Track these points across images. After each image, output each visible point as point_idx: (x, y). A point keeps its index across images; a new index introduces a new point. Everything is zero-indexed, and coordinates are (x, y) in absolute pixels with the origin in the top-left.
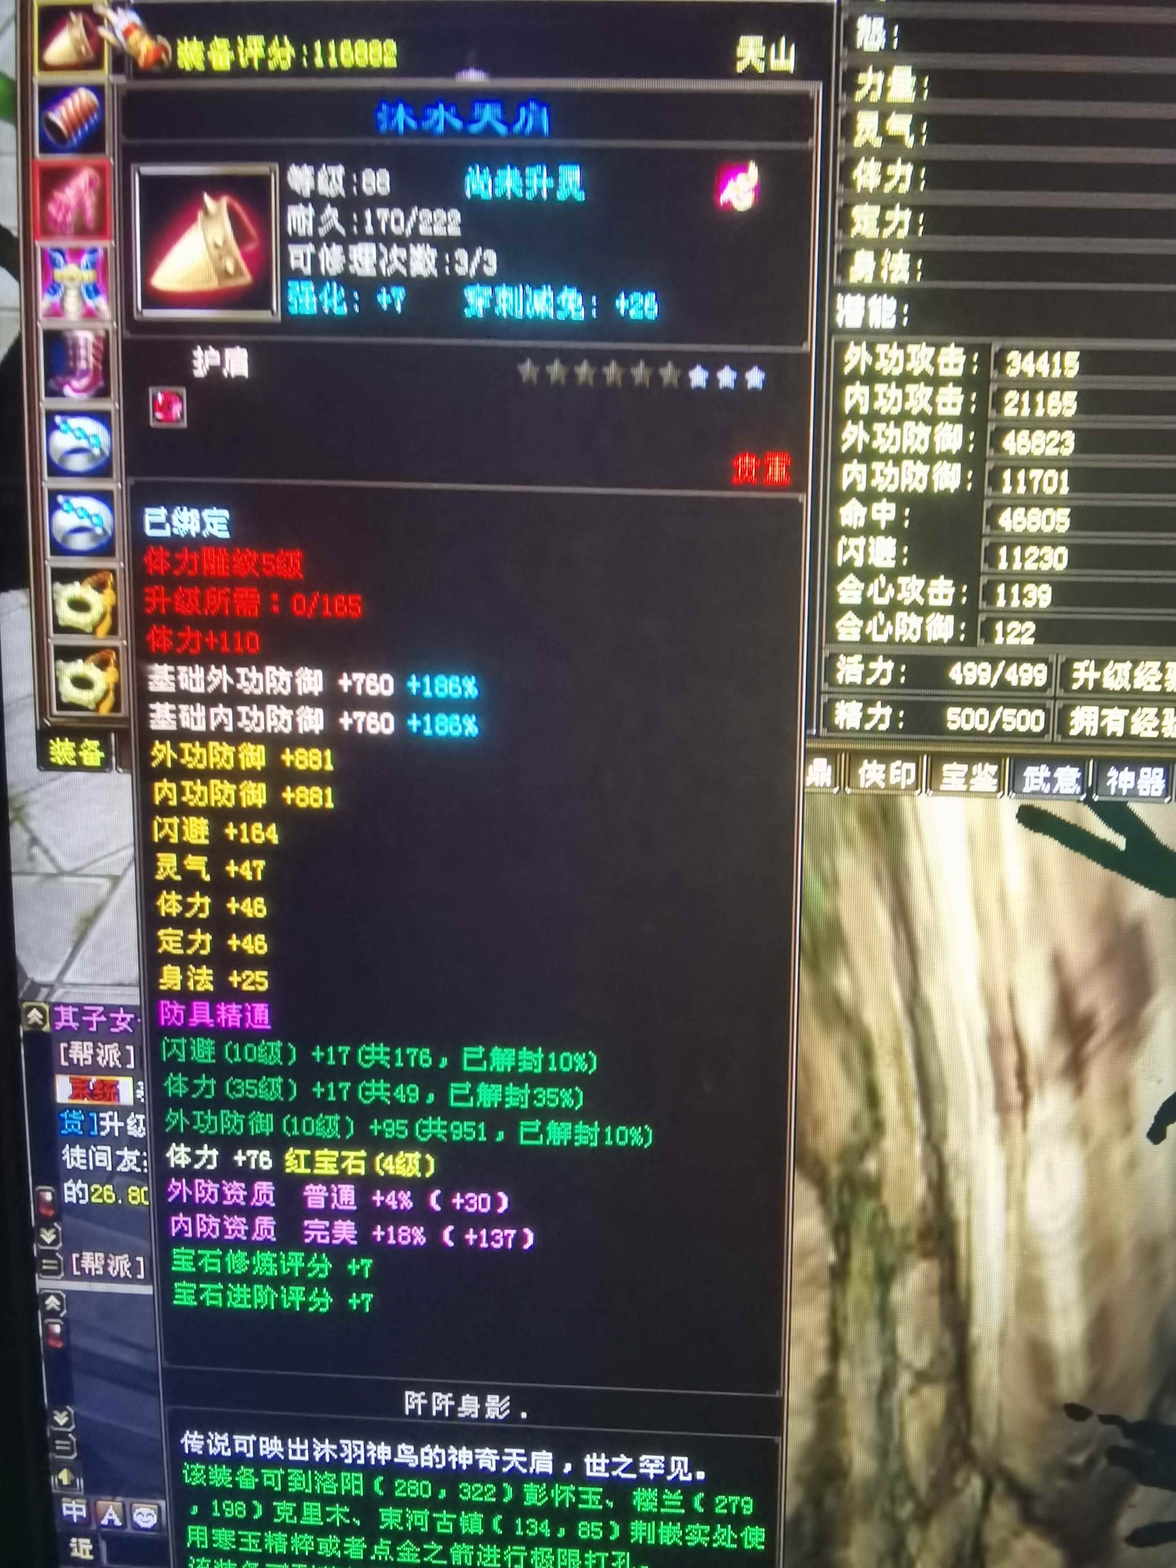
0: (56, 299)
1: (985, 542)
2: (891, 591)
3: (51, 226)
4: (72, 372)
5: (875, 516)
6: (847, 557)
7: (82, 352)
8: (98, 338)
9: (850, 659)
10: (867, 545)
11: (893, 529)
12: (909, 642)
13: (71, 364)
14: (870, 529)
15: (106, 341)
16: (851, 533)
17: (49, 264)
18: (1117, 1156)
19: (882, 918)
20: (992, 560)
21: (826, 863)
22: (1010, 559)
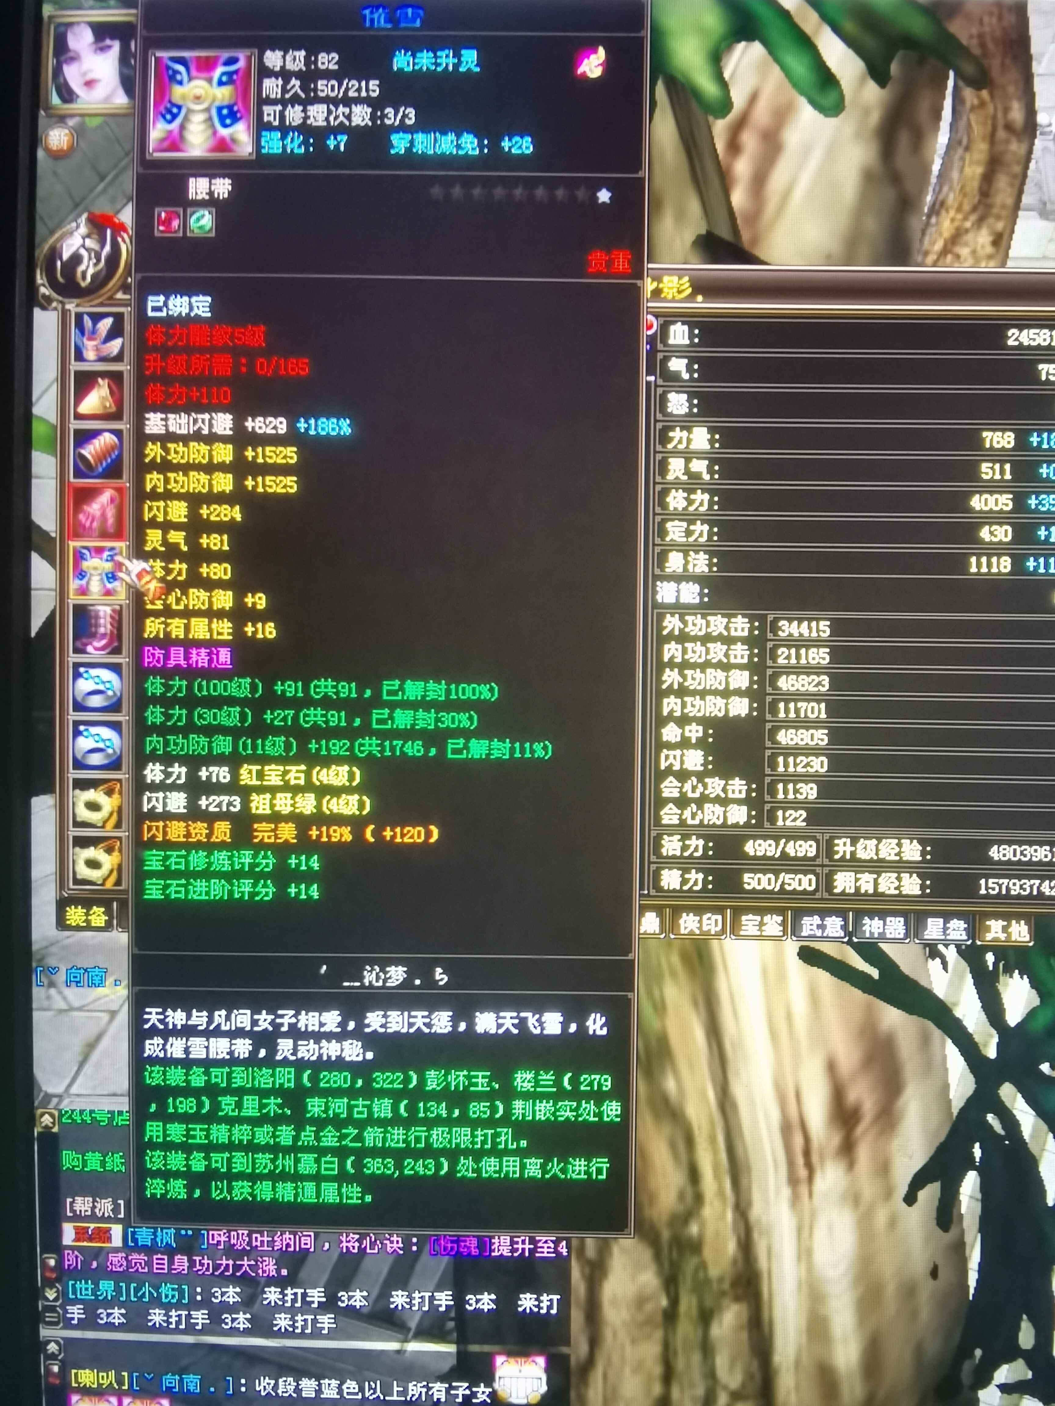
0: (84, 582)
1: (768, 753)
2: (700, 788)
3: (81, 531)
4: (93, 636)
5: (687, 734)
6: (667, 764)
7: (102, 621)
8: (114, 611)
9: (671, 838)
10: (682, 755)
11: (701, 743)
12: (714, 825)
13: (93, 629)
14: (684, 743)
15: (120, 613)
16: (670, 746)
17: (79, 557)
18: (881, 1217)
19: (699, 1035)
20: (773, 766)
21: (656, 993)
22: (786, 765)
